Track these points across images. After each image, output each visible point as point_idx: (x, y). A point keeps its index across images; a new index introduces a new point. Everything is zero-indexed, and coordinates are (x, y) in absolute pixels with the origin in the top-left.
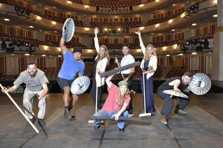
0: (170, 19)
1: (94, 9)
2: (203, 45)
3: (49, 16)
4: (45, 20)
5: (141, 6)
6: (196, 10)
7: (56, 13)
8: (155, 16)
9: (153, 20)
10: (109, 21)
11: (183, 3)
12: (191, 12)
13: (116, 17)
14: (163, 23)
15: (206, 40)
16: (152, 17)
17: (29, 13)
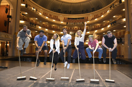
0: (102, 28)
1: (65, 23)
2: (119, 41)
3: (45, 27)
4: (43, 28)
5: (88, 22)
6: (115, 24)
7: (48, 25)
8: (95, 27)
9: (94, 29)
10: (72, 29)
11: (109, 20)
12: (113, 24)
13: (76, 27)
14: (99, 30)
15: (121, 38)
16: (93, 27)
17: (36, 25)
